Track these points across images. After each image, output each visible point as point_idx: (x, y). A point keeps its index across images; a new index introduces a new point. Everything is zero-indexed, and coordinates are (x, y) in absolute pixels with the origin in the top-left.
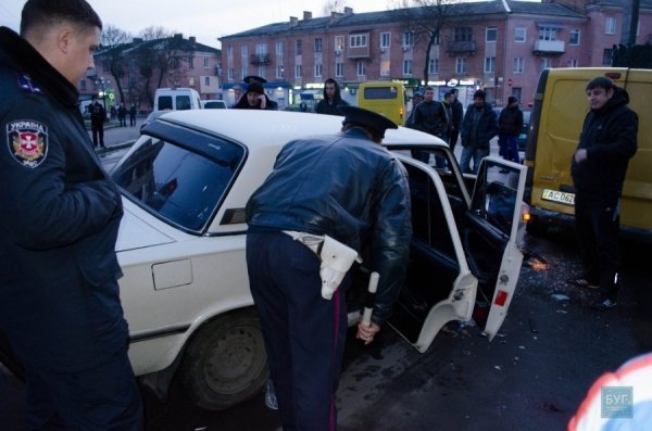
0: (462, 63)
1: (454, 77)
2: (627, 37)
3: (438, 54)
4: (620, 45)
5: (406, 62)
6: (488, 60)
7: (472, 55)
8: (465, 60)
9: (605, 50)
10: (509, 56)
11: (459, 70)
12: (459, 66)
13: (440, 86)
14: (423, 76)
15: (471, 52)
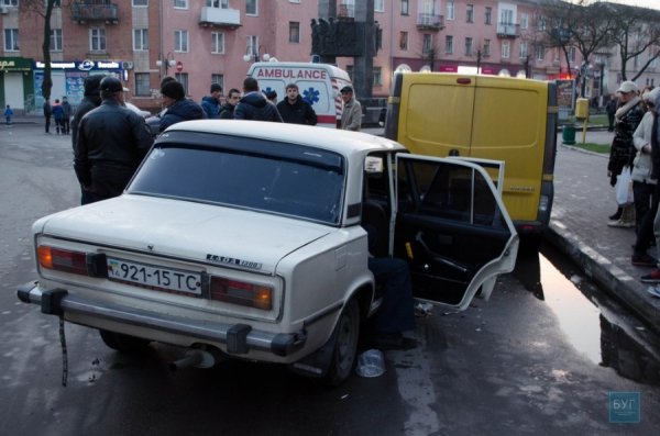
0: (99, 36)
1: (88, 56)
2: (326, 11)
3: (60, 21)
4: (321, 20)
5: (8, 31)
6: (138, 32)
7: (112, 24)
8: (102, 32)
9: (291, 23)
10: (168, 27)
11: (95, 47)
12: (95, 39)
13: (67, 70)
14: (41, 54)
15: (111, 20)
